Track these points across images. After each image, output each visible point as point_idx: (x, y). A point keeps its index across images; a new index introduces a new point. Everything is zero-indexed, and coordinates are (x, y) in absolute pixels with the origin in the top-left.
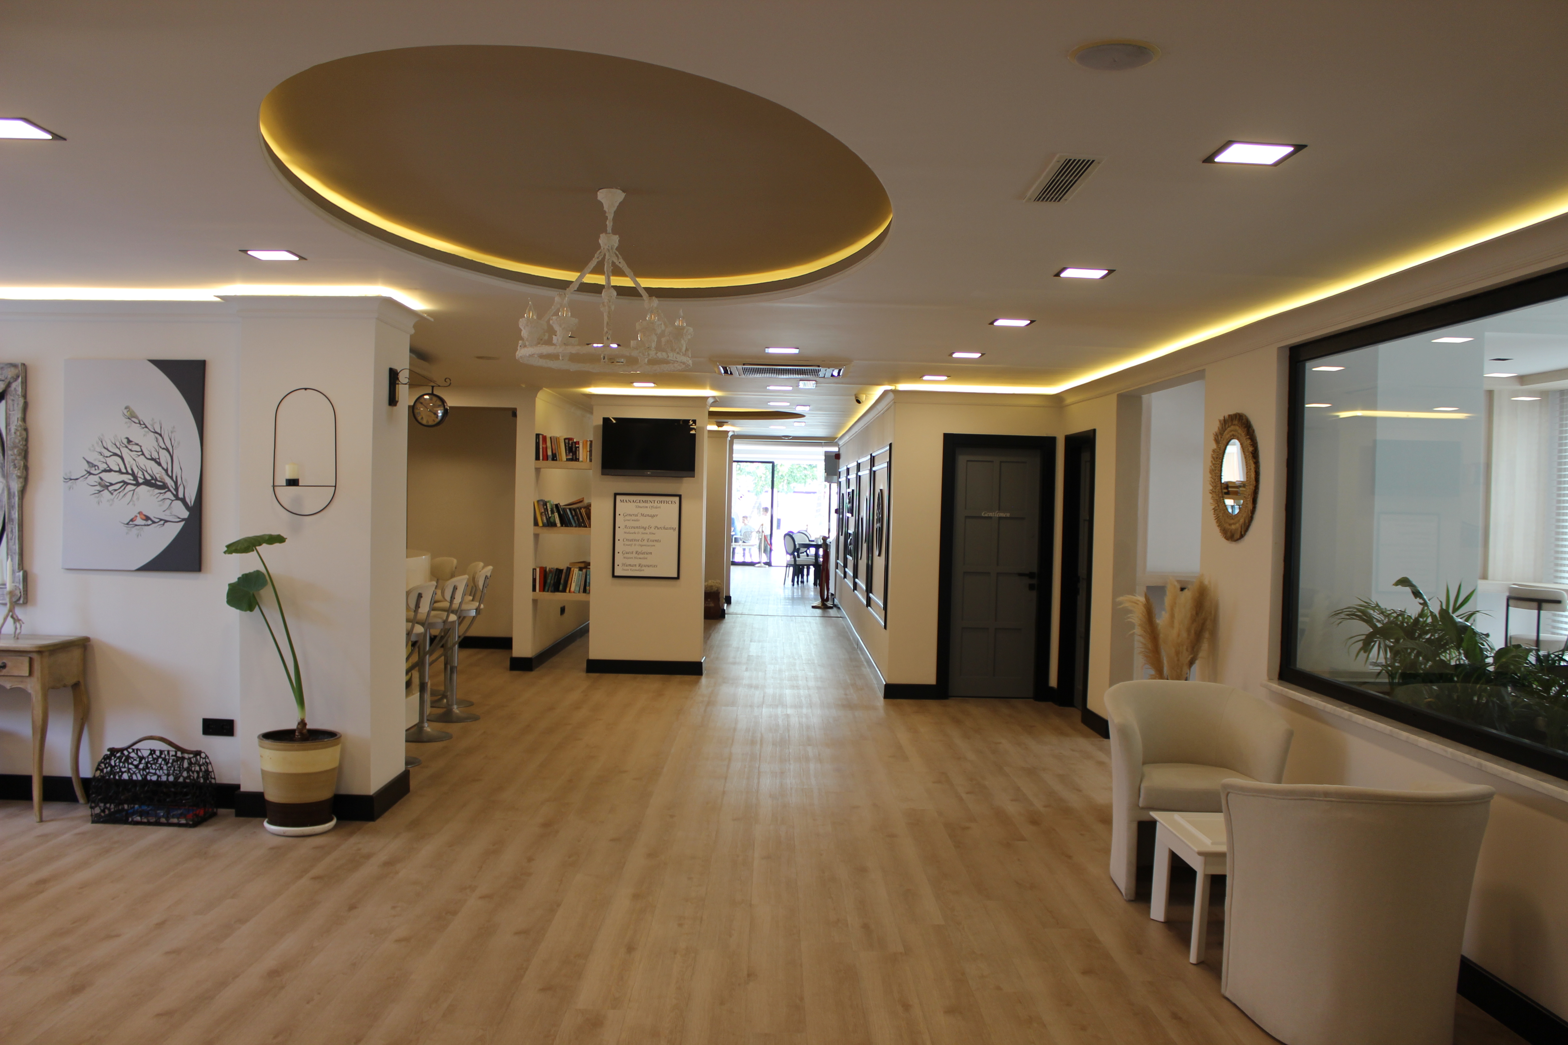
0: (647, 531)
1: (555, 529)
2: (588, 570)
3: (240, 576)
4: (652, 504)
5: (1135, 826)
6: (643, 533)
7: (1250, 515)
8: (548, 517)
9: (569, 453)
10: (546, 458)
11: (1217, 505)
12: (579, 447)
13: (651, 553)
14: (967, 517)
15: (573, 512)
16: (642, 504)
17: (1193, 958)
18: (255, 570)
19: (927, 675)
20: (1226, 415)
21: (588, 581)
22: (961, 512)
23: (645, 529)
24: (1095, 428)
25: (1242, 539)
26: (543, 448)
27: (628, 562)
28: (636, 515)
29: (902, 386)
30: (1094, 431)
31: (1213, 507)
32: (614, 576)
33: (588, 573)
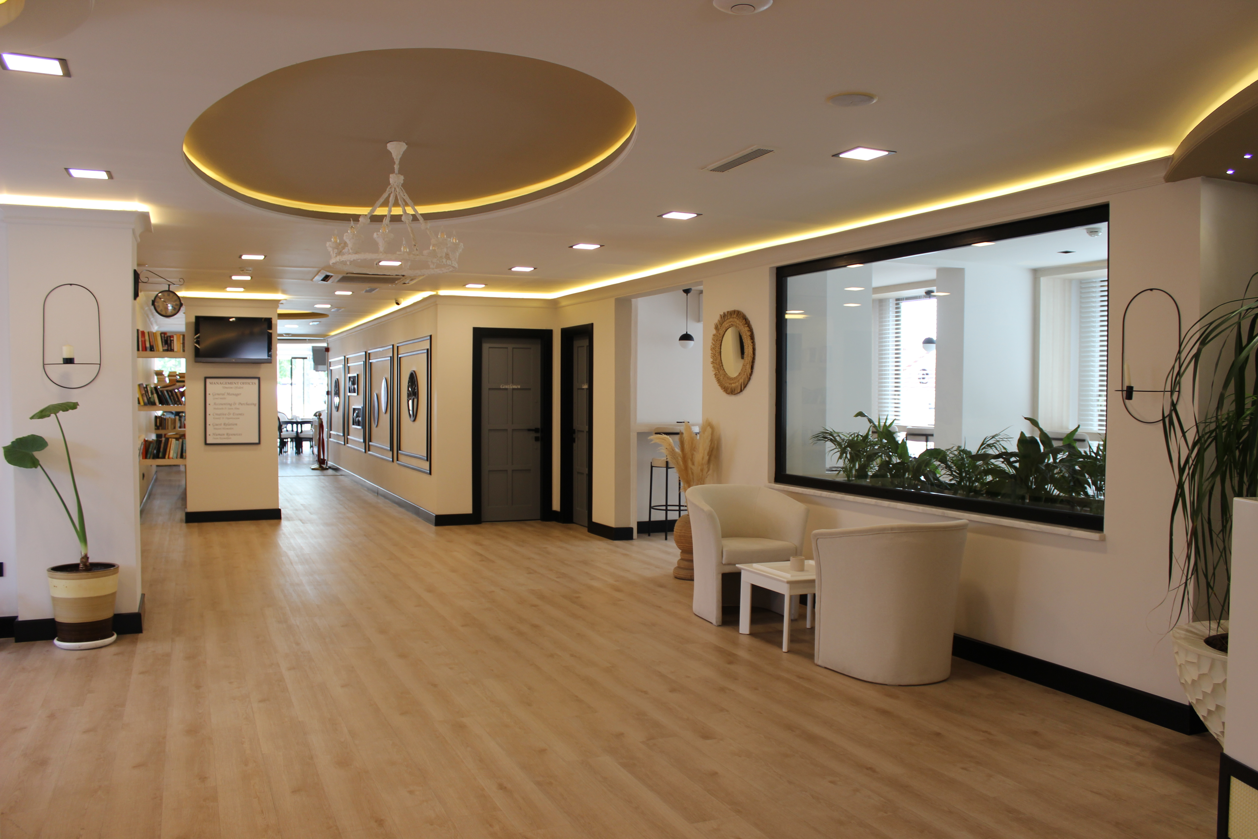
0: (233, 407)
1: (155, 407)
2: (184, 440)
3: (14, 440)
4: (236, 385)
5: (720, 577)
6: (230, 409)
7: (749, 377)
8: (148, 398)
9: (165, 344)
10: (145, 349)
11: (717, 371)
12: (173, 340)
13: (236, 424)
14: (490, 389)
15: (170, 393)
16: (228, 386)
17: (785, 648)
18: (30, 434)
19: (467, 508)
20: (726, 311)
21: (184, 449)
22: (485, 386)
23: (231, 405)
24: (592, 322)
25: (741, 393)
26: (142, 341)
27: (218, 432)
28: (223, 394)
29: (442, 292)
30: (592, 324)
31: (714, 373)
32: (206, 444)
33: (184, 442)
